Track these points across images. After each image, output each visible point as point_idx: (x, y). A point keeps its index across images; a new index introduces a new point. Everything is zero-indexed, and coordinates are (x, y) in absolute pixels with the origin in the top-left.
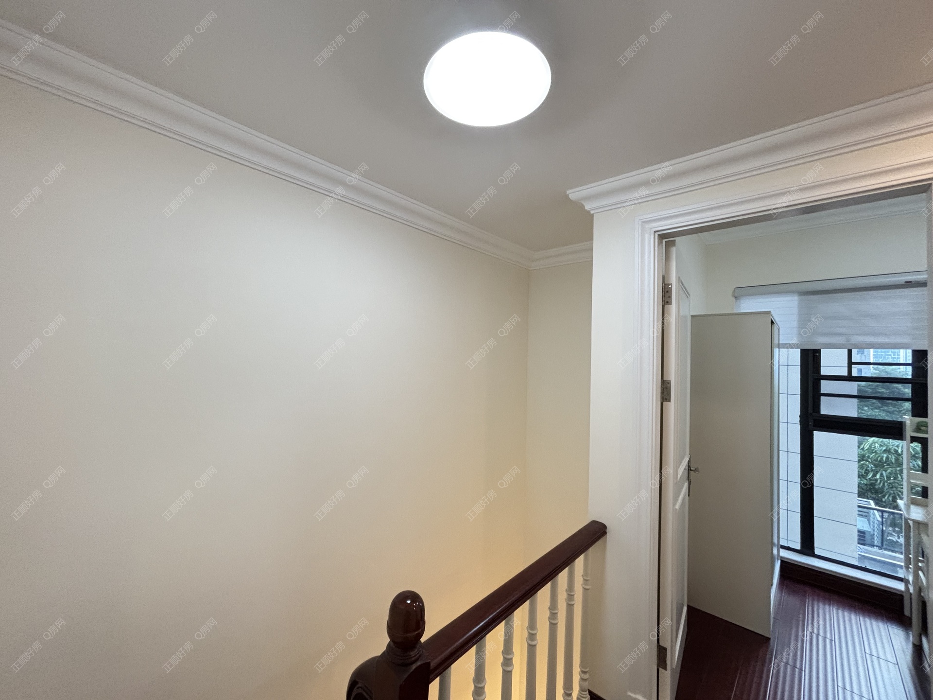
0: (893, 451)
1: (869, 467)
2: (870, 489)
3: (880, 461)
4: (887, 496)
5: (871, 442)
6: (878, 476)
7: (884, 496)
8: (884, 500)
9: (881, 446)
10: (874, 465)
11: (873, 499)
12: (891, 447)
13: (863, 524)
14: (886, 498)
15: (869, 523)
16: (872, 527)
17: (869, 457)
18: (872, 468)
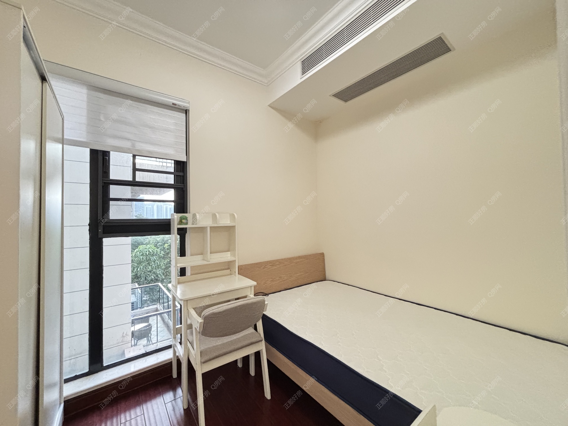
0: (145, 254)
1: (134, 265)
2: (135, 277)
3: (140, 261)
4: (142, 278)
5: (135, 252)
6: (139, 269)
7: (141, 279)
8: (141, 281)
9: (140, 253)
10: (137, 264)
11: (137, 282)
12: (144, 252)
13: (133, 299)
14: (142, 279)
15: (136, 296)
16: (137, 298)
17: (135, 260)
18: (136, 265)
